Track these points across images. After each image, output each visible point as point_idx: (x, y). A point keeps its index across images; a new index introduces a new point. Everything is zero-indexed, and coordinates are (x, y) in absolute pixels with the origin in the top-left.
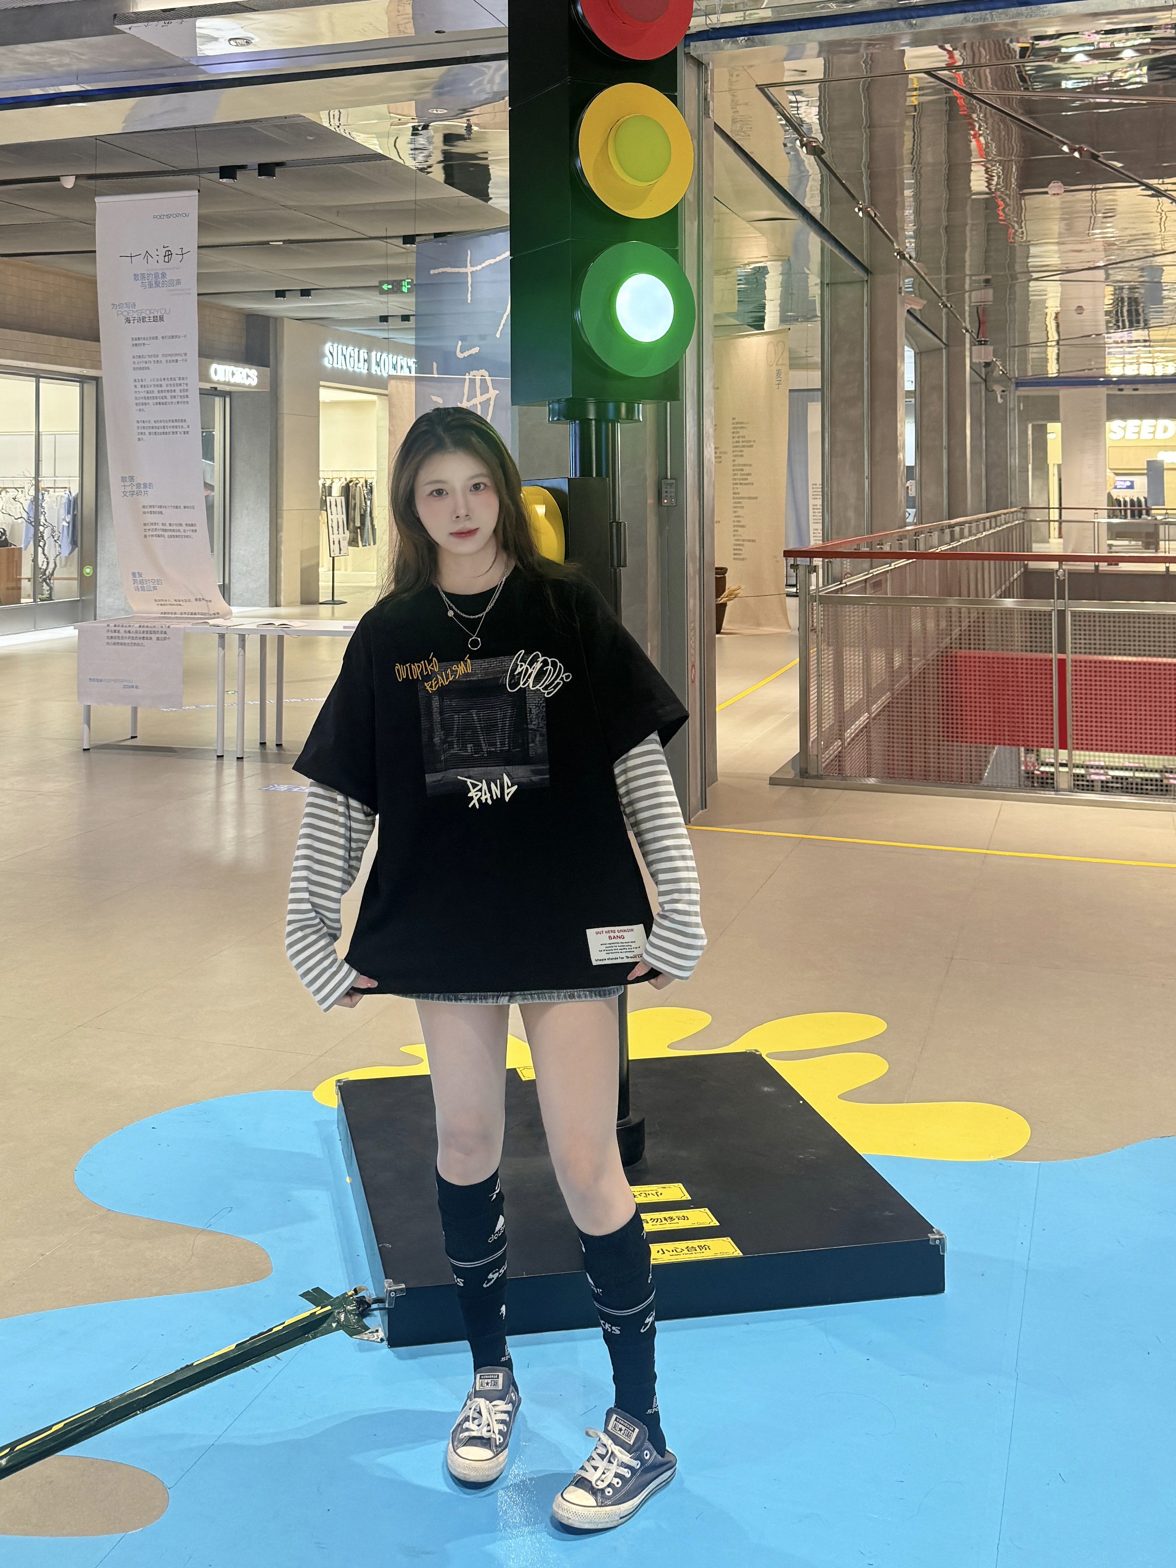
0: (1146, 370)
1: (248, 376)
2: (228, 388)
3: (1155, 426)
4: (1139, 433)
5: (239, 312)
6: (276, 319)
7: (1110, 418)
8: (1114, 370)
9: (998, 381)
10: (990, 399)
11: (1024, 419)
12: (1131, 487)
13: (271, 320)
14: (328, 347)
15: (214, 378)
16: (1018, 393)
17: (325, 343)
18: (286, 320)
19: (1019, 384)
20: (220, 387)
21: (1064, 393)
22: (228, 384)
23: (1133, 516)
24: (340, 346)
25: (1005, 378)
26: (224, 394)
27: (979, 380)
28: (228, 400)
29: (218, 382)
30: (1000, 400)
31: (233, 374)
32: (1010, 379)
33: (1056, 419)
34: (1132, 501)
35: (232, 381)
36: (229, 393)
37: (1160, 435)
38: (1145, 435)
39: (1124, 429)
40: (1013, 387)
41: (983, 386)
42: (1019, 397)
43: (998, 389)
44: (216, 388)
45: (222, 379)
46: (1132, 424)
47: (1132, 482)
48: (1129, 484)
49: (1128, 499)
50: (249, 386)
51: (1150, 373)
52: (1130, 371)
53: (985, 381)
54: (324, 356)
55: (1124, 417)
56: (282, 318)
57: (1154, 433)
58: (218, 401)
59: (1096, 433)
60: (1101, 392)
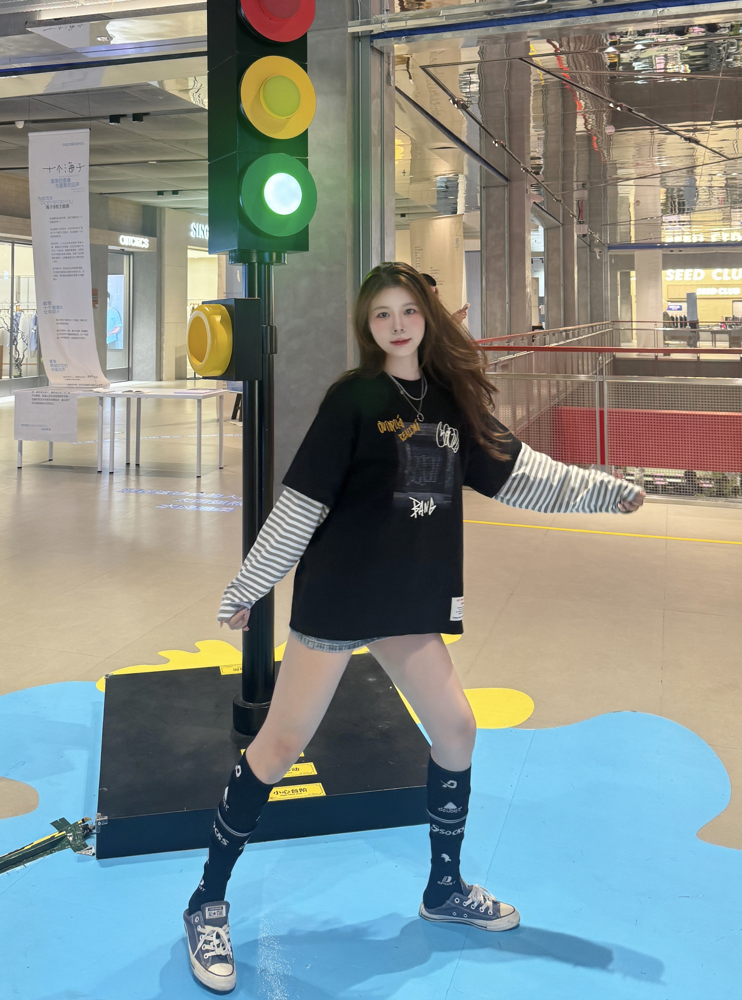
0: (687, 239)
2: (131, 250)
3: (693, 273)
4: (683, 277)
5: (138, 204)
6: (161, 208)
7: (665, 267)
8: (668, 239)
9: (597, 246)
10: (593, 257)
11: (614, 268)
12: (680, 309)
13: (158, 209)
16: (609, 253)
17: (191, 223)
18: (166, 208)
19: (610, 247)
20: (126, 249)
21: (638, 254)
22: (130, 247)
23: (681, 326)
24: (200, 225)
25: (602, 245)
26: (129, 253)
27: (586, 245)
28: (131, 257)
30: (598, 257)
31: (134, 241)
32: (604, 245)
33: (633, 269)
34: (681, 318)
36: (132, 253)
37: (695, 278)
38: (687, 278)
39: (674, 274)
40: (606, 249)
41: (588, 249)
42: (610, 255)
43: (597, 250)
44: (123, 250)
46: (679, 271)
47: (681, 306)
48: (679, 307)
49: (678, 317)
51: (690, 241)
52: (678, 239)
53: (590, 246)
55: (674, 267)
56: (164, 208)
57: (692, 277)
58: (126, 258)
59: (657, 278)
60: (659, 253)
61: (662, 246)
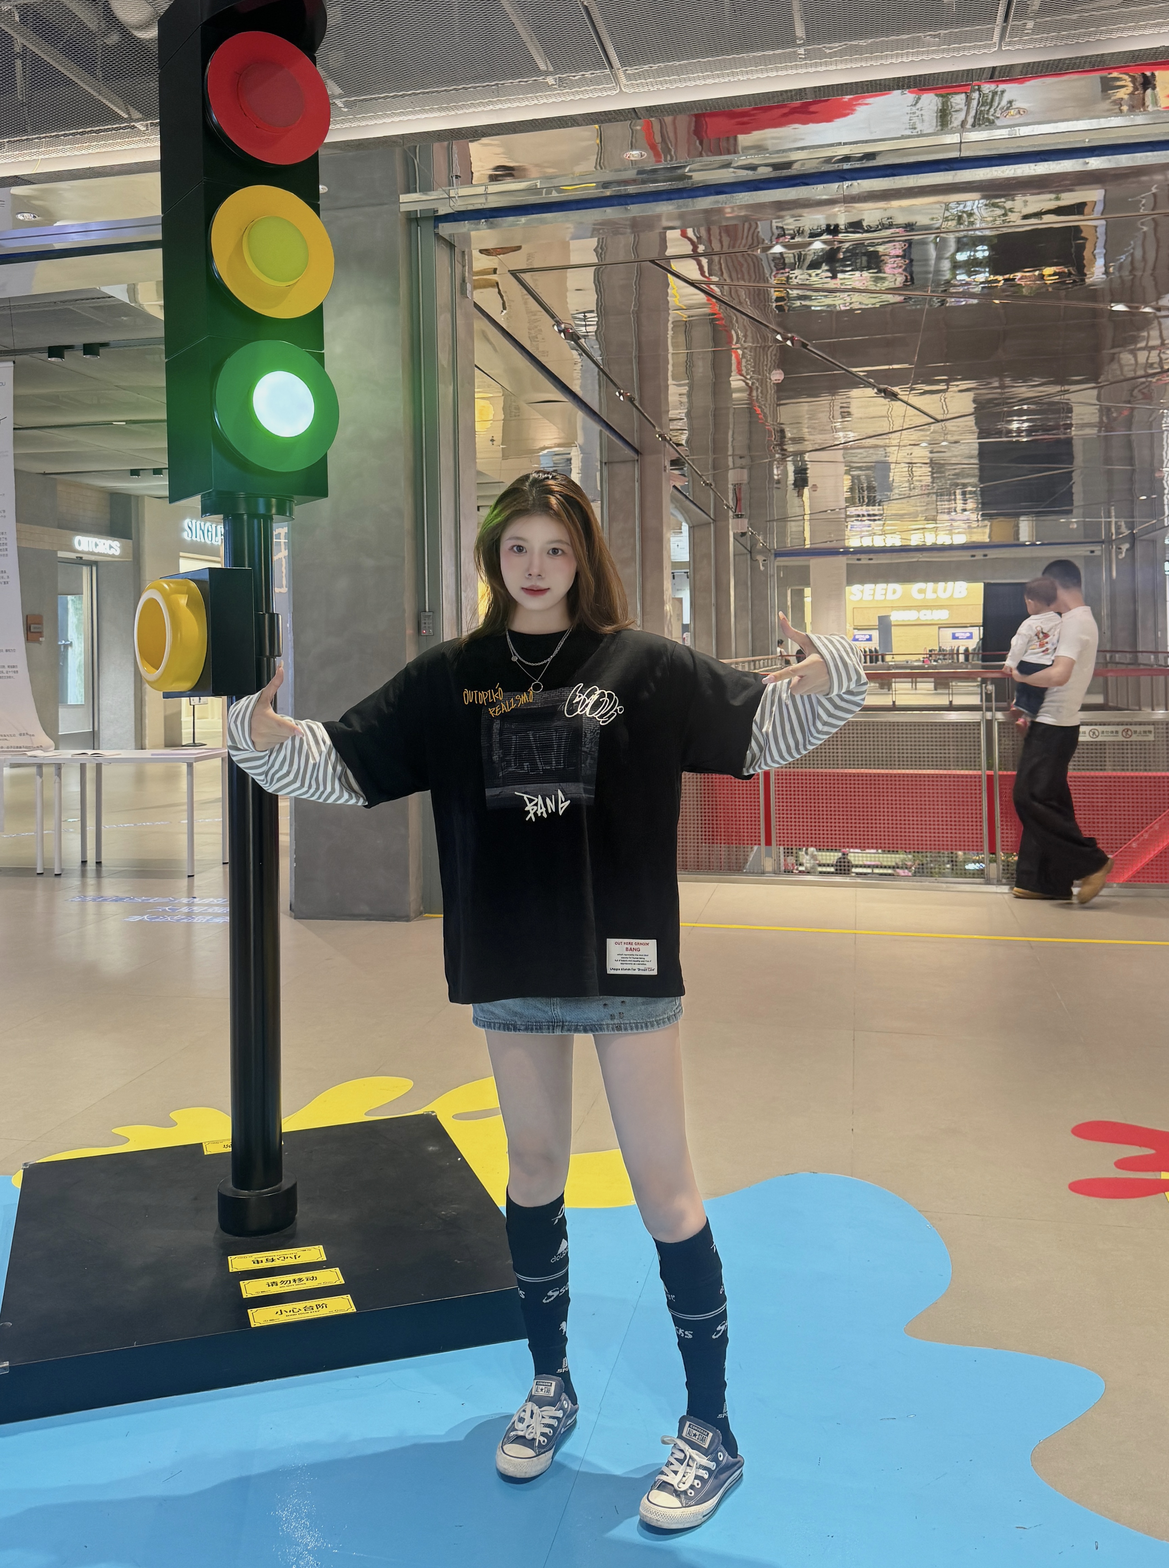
0: (879, 542)
1: (111, 547)
2: (93, 558)
3: (886, 590)
4: (874, 595)
5: (102, 490)
6: (137, 497)
7: (850, 582)
8: (853, 542)
9: (760, 552)
10: (754, 567)
11: (783, 584)
12: (870, 639)
13: (133, 498)
14: (187, 522)
15: (77, 547)
16: (776, 564)
17: (184, 518)
18: (146, 498)
19: (778, 555)
20: (85, 557)
21: (815, 563)
22: (93, 553)
23: (871, 662)
24: (198, 523)
25: (765, 551)
26: (91, 564)
27: (746, 551)
28: (94, 569)
29: (83, 552)
30: (762, 568)
31: (96, 545)
32: (770, 551)
33: (808, 585)
34: (871, 651)
35: (96, 551)
36: (96, 563)
37: (890, 596)
38: (879, 596)
39: (862, 592)
40: (773, 557)
41: (749, 556)
42: (778, 567)
43: (760, 558)
44: (81, 558)
45: (86, 549)
46: (868, 587)
47: (870, 636)
48: (868, 637)
49: (867, 650)
50: (113, 556)
51: (882, 544)
52: (867, 542)
53: (751, 552)
54: (184, 530)
55: (862, 582)
56: (143, 496)
57: (885, 594)
58: (85, 570)
59: (839, 595)
60: (842, 561)
61: (846, 552)
